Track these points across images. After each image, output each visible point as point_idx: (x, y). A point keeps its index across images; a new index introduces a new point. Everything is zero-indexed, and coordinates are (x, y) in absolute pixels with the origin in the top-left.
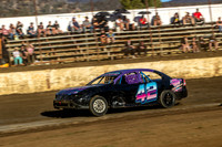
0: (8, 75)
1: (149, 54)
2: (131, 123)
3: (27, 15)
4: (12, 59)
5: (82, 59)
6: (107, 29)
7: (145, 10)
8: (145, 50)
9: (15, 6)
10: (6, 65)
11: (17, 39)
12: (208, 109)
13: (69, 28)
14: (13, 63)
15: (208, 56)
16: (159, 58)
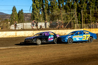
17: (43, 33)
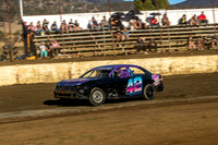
0: (35, 66)
1: (159, 50)
2: (143, 111)
3: (51, 14)
4: (38, 52)
5: (100, 53)
6: (122, 28)
7: (156, 12)
8: (156, 47)
9: (41, 5)
10: (33, 58)
11: (43, 35)
12: (210, 101)
13: (89, 26)
14: (40, 55)
15: (211, 54)
16: (167, 54)
17: (113, 66)
